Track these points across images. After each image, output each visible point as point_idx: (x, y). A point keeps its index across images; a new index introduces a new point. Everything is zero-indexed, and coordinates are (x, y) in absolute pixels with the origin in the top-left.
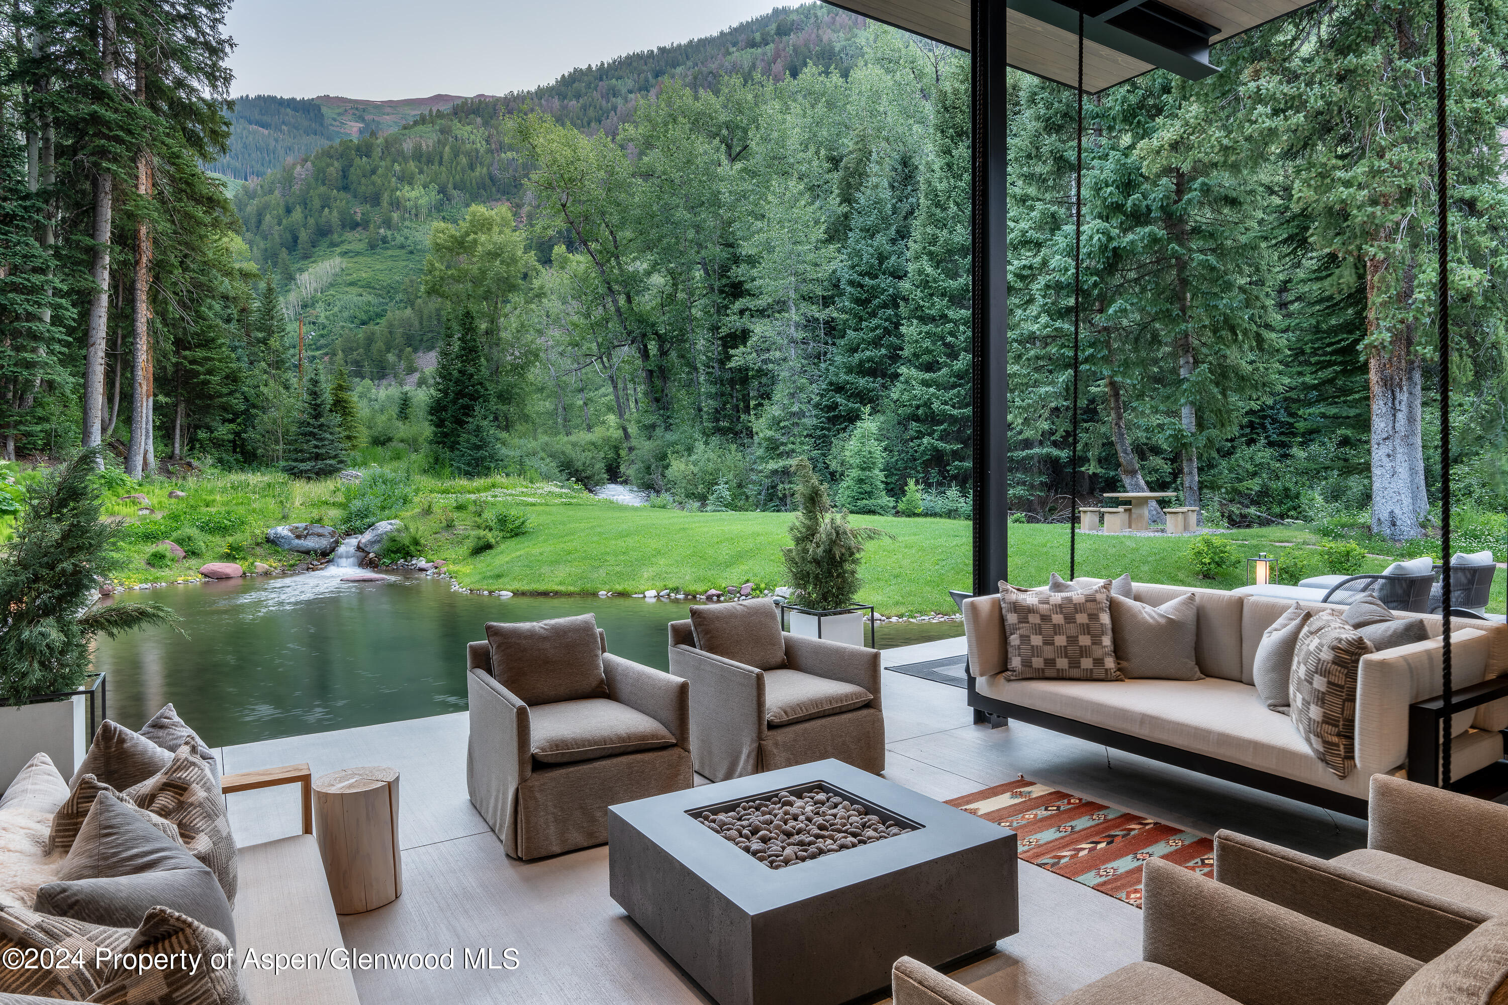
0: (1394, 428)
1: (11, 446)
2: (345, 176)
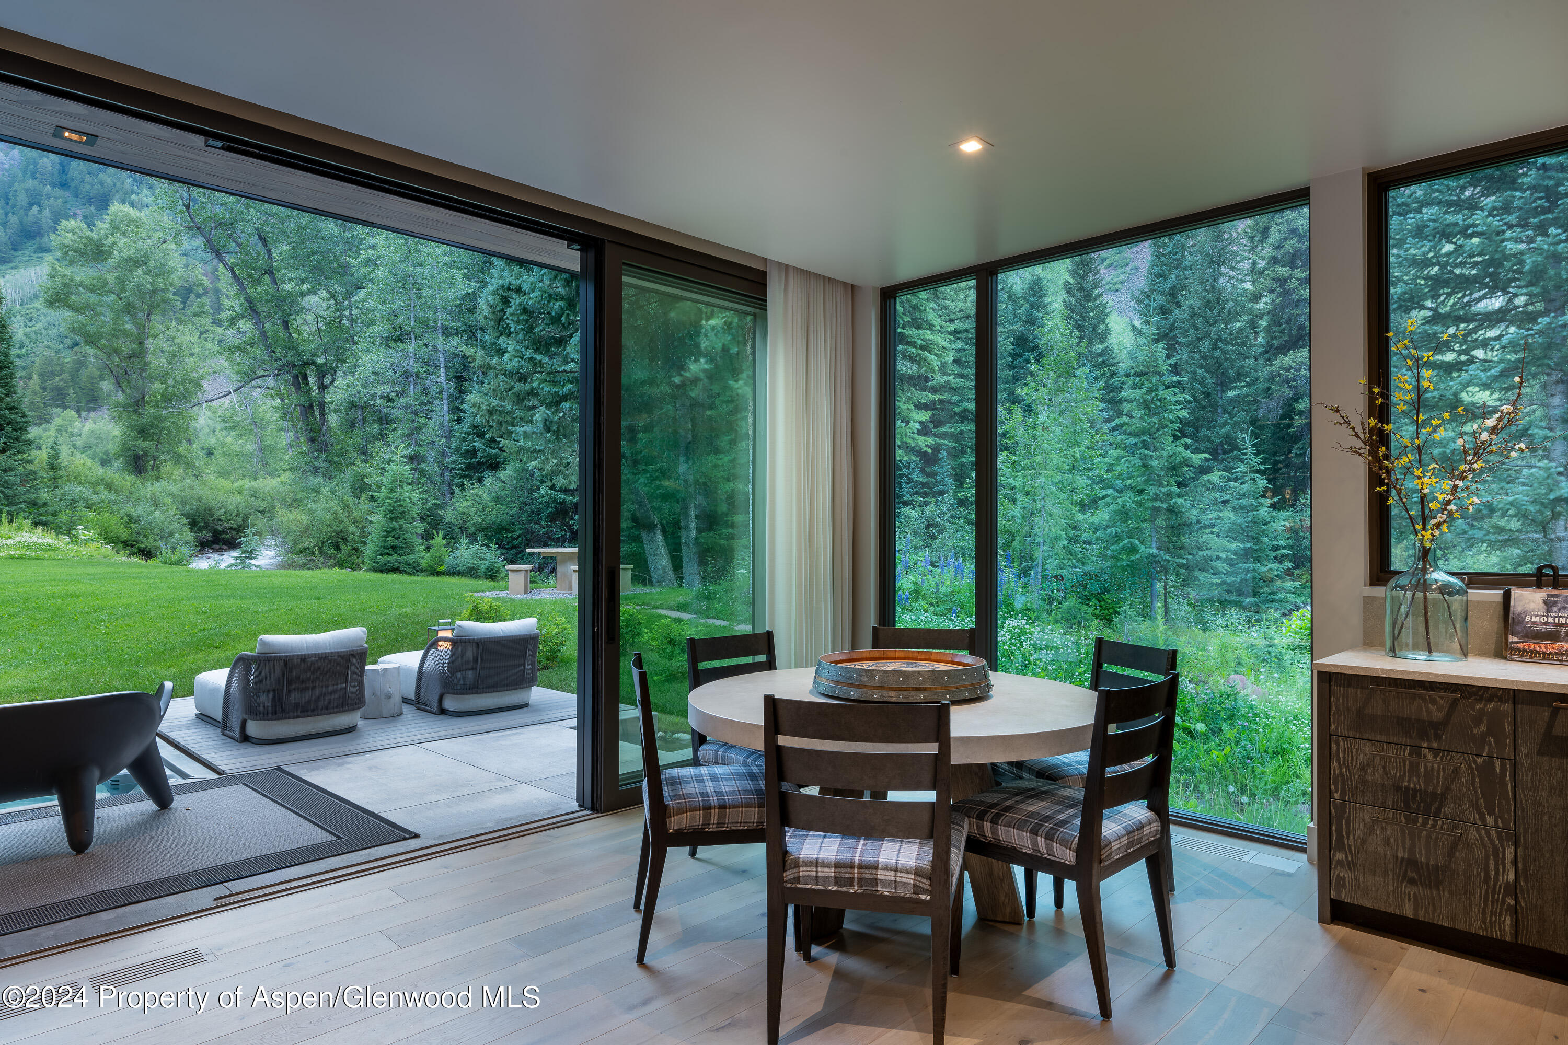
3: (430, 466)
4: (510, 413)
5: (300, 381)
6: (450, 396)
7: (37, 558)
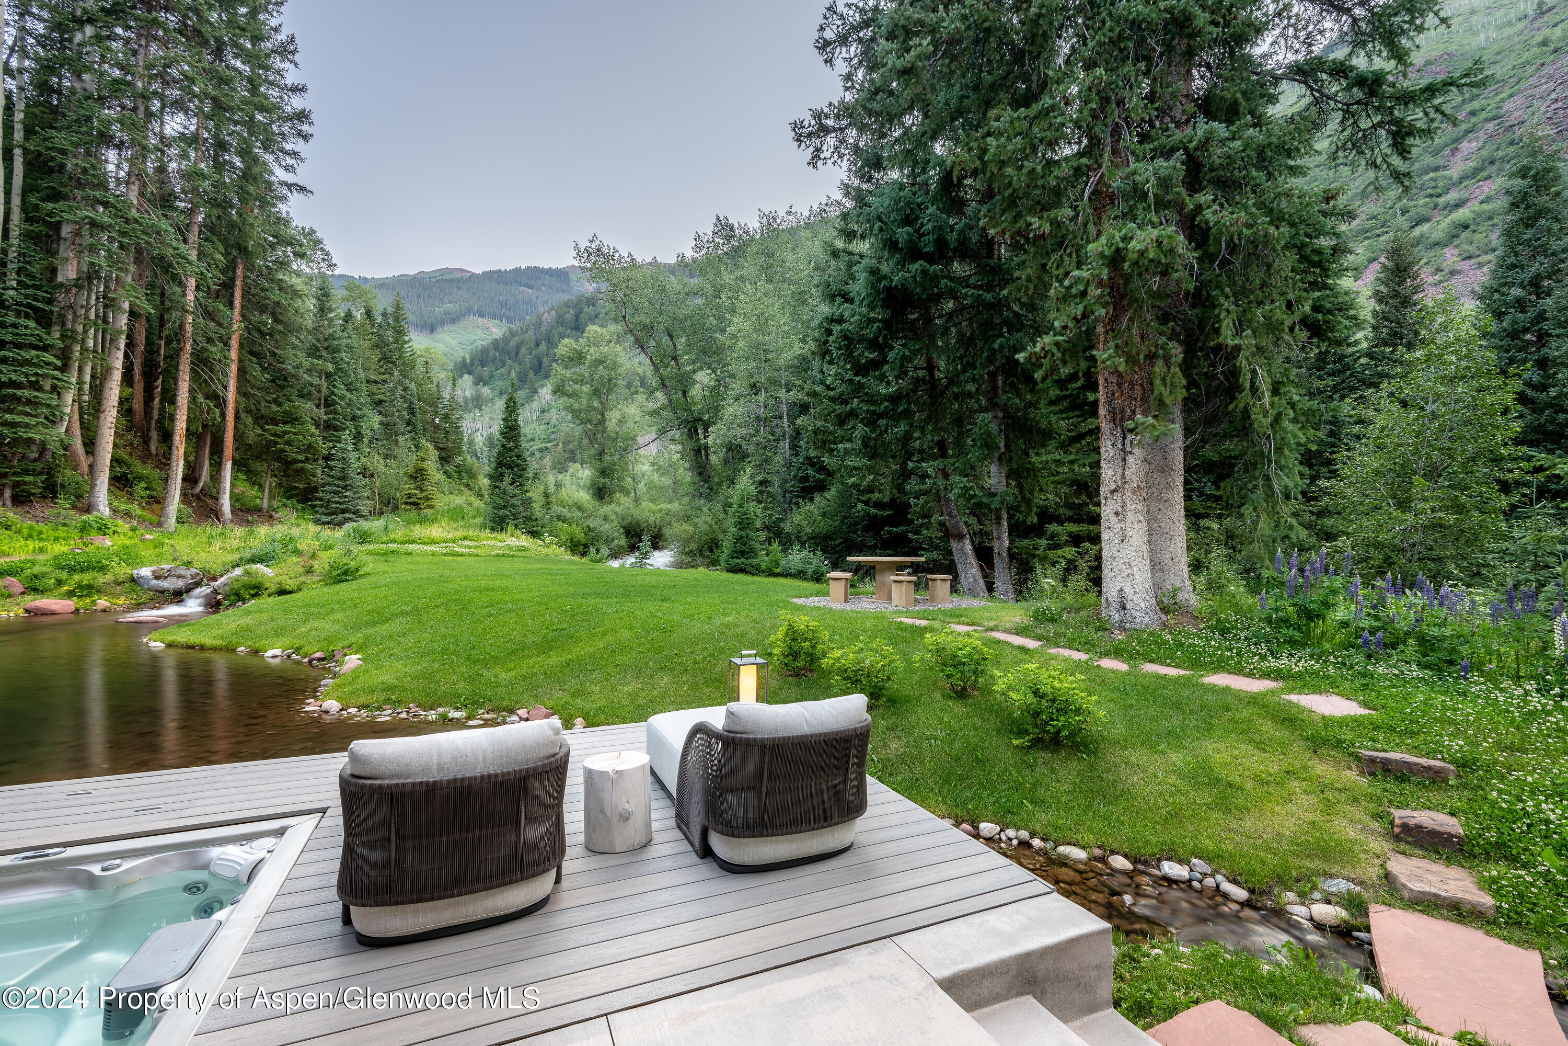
0: (1123, 477)
1: (8, 493)
2: (577, 320)
3: (775, 489)
4: (832, 433)
5: (692, 432)
6: (791, 436)
7: (513, 556)
